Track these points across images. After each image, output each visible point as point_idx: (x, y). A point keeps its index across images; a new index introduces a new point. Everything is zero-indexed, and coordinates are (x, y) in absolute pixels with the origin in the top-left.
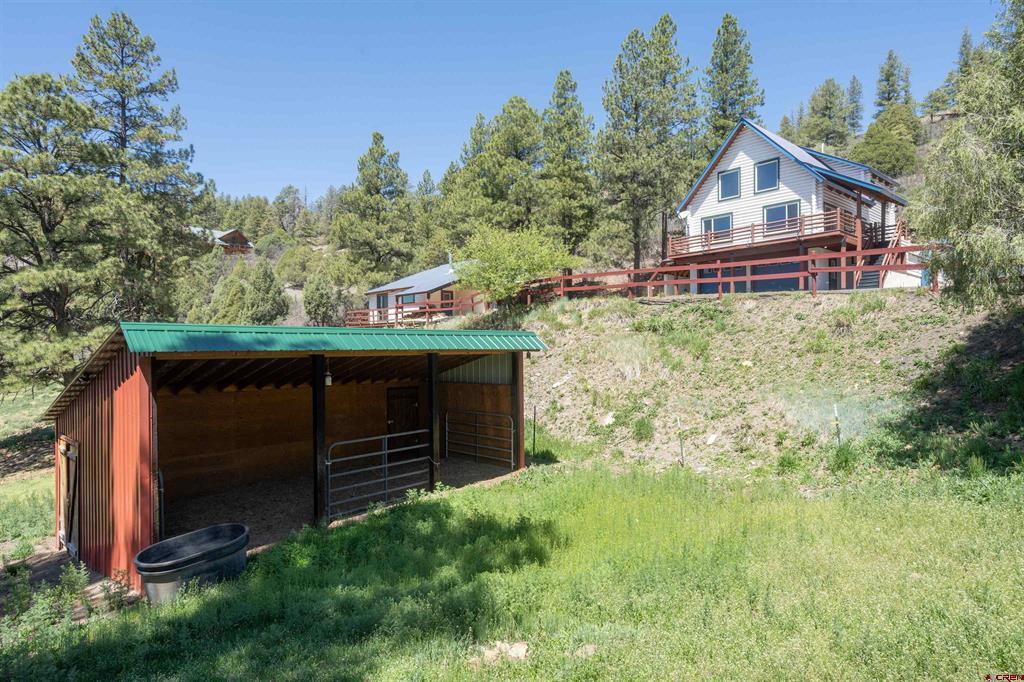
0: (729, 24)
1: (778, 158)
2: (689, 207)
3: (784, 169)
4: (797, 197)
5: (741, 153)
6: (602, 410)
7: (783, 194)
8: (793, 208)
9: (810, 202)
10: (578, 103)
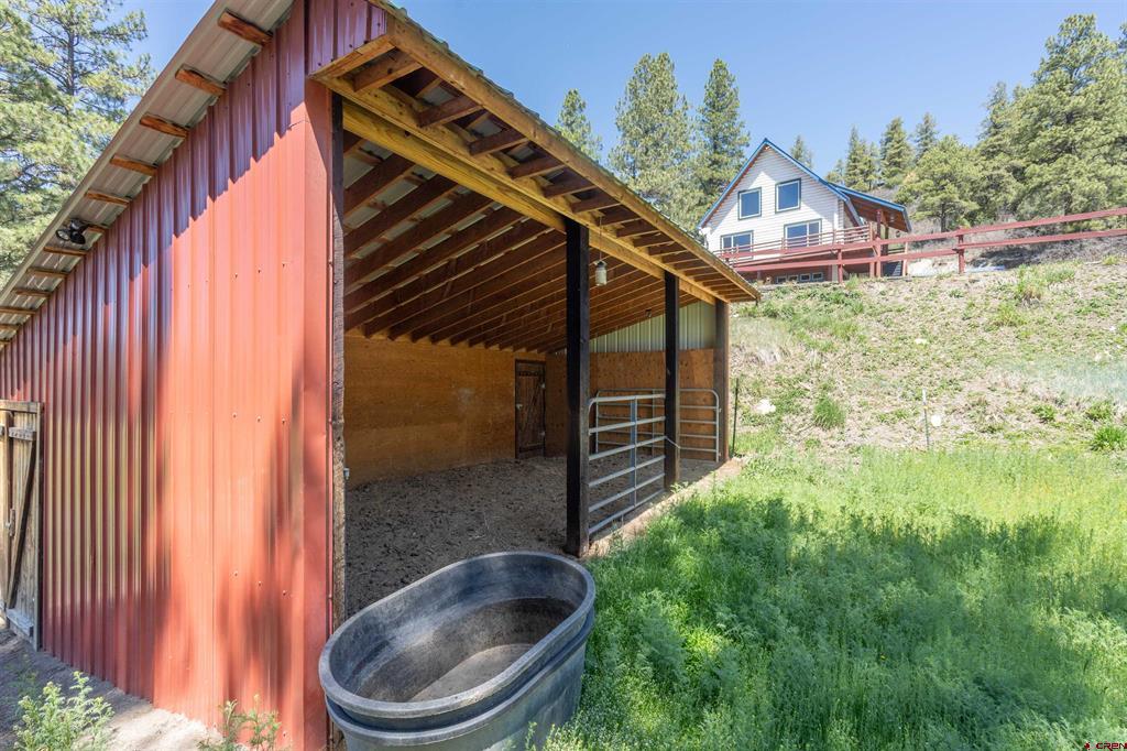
0: (719, 68)
1: (800, 179)
2: (709, 224)
3: (806, 189)
4: (818, 216)
5: (763, 174)
6: (750, 398)
7: (804, 214)
8: (814, 227)
9: (833, 221)
10: (587, 122)
